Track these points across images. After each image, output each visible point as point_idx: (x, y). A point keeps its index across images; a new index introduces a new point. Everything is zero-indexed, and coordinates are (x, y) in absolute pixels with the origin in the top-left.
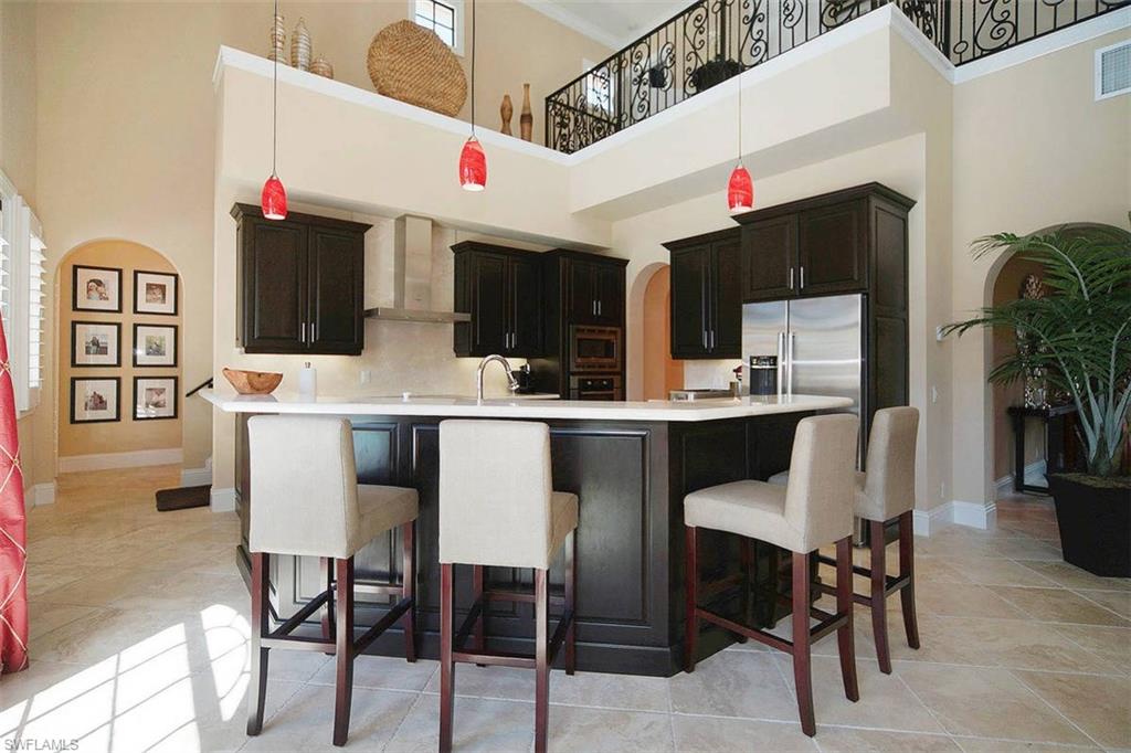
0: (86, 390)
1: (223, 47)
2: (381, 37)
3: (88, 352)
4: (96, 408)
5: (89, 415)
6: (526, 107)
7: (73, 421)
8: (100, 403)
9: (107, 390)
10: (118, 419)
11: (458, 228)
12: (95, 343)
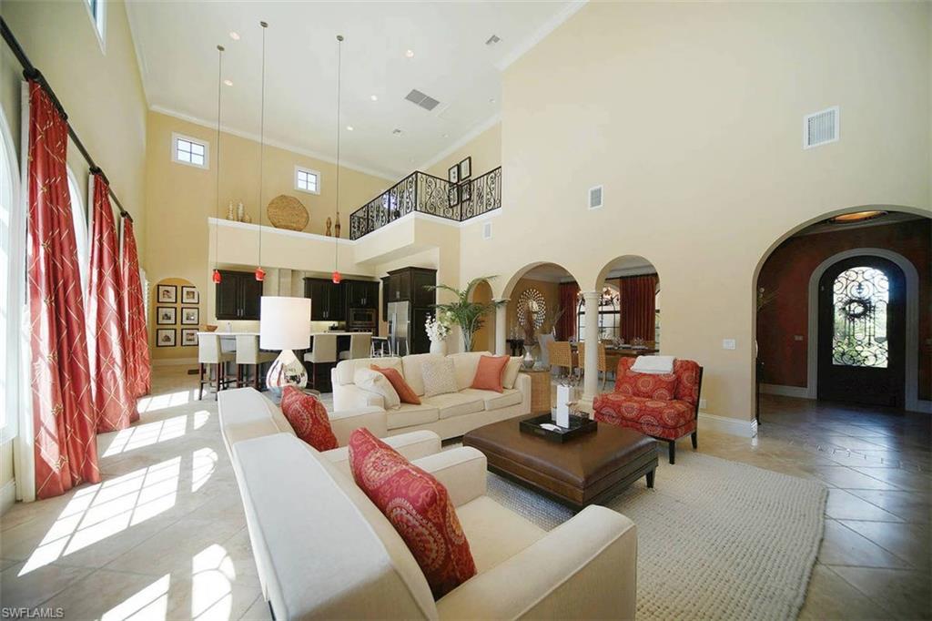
0: (163, 334)
1: (210, 218)
2: (272, 203)
3: (163, 318)
4: (166, 341)
5: (163, 344)
6: (338, 221)
7: (158, 346)
8: (168, 339)
9: (171, 334)
10: (175, 345)
11: (305, 272)
12: (166, 315)
